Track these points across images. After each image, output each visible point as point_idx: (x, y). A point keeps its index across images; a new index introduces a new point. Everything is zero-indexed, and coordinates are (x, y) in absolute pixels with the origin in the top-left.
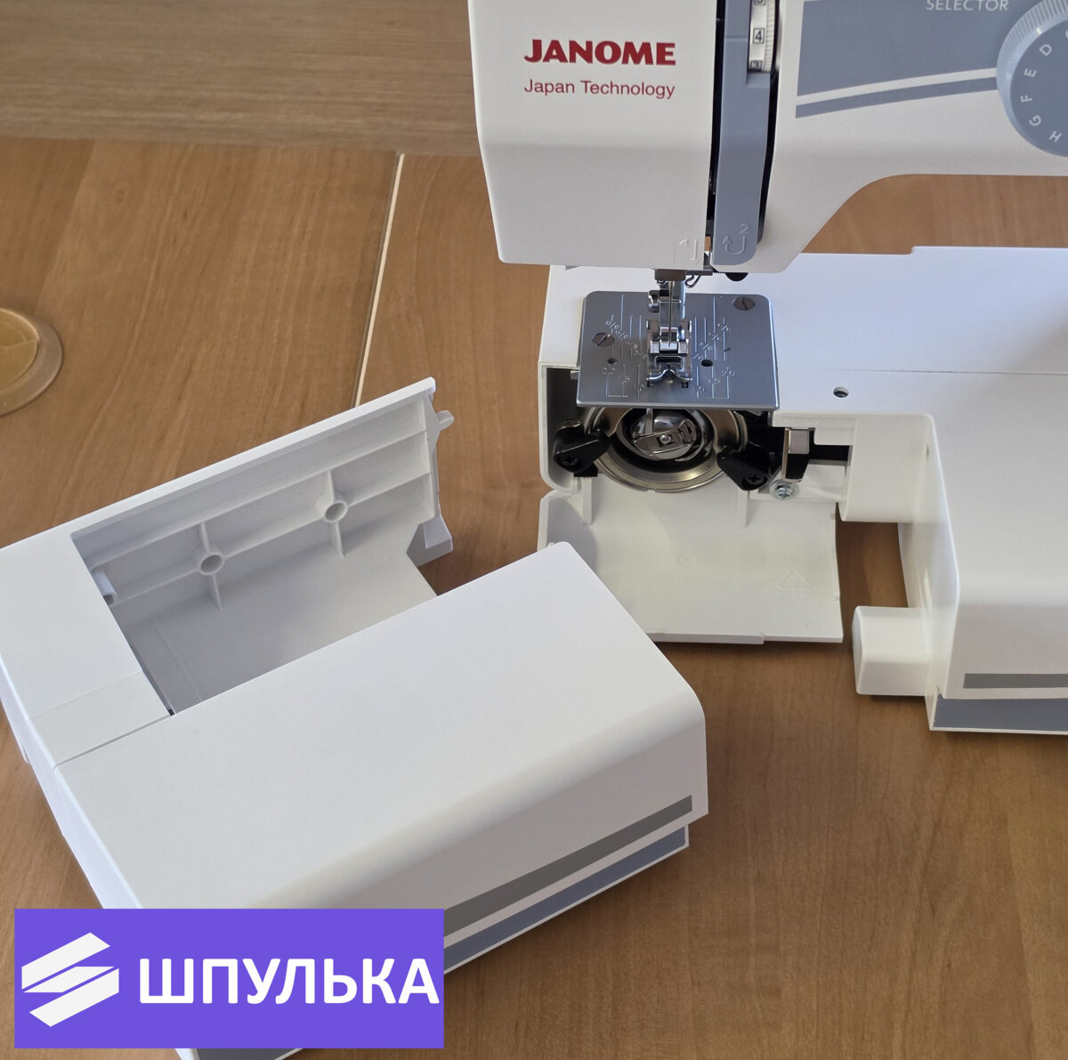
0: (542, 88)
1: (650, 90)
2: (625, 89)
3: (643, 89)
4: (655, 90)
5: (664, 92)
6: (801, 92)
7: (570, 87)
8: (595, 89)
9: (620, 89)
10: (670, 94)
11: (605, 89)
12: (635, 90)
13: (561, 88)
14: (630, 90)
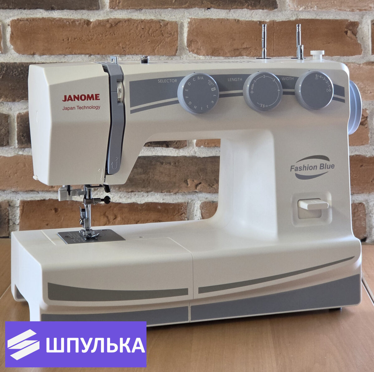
0: (67, 109)
1: (94, 108)
2: (88, 107)
3: (92, 107)
4: (95, 107)
5: (97, 108)
6: (131, 107)
7: (74, 108)
8: (80, 108)
9: (87, 108)
10: (99, 108)
11: (83, 108)
12: (90, 108)
13: (72, 108)
14: (89, 108)
